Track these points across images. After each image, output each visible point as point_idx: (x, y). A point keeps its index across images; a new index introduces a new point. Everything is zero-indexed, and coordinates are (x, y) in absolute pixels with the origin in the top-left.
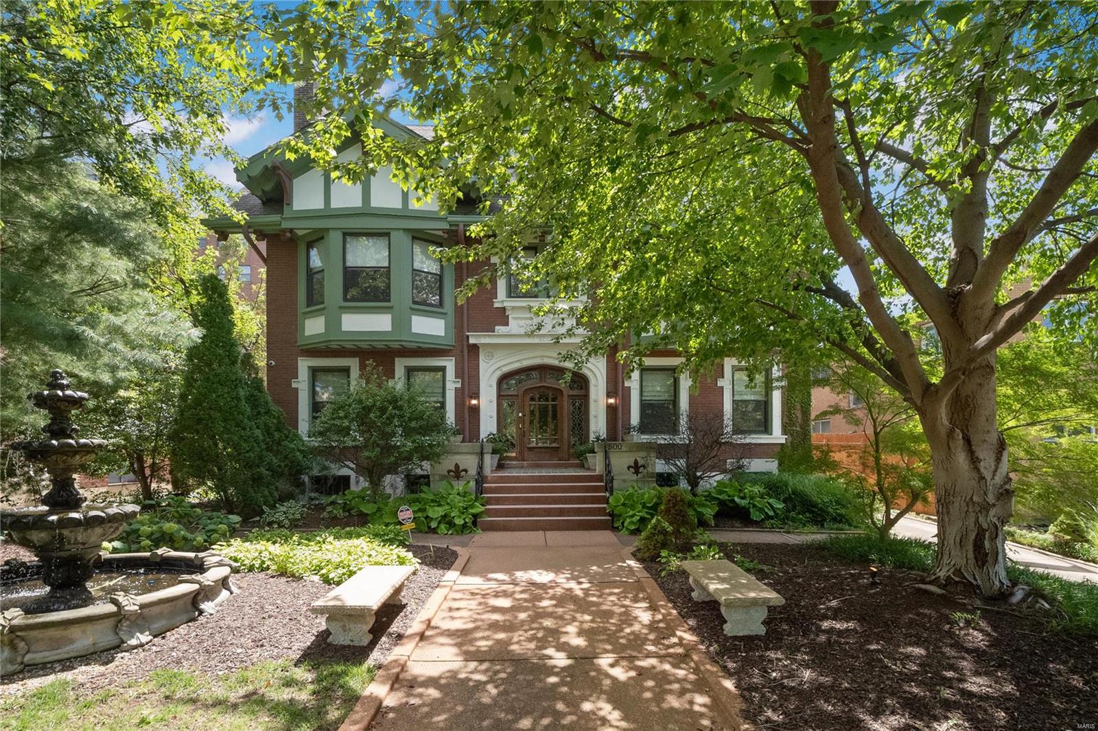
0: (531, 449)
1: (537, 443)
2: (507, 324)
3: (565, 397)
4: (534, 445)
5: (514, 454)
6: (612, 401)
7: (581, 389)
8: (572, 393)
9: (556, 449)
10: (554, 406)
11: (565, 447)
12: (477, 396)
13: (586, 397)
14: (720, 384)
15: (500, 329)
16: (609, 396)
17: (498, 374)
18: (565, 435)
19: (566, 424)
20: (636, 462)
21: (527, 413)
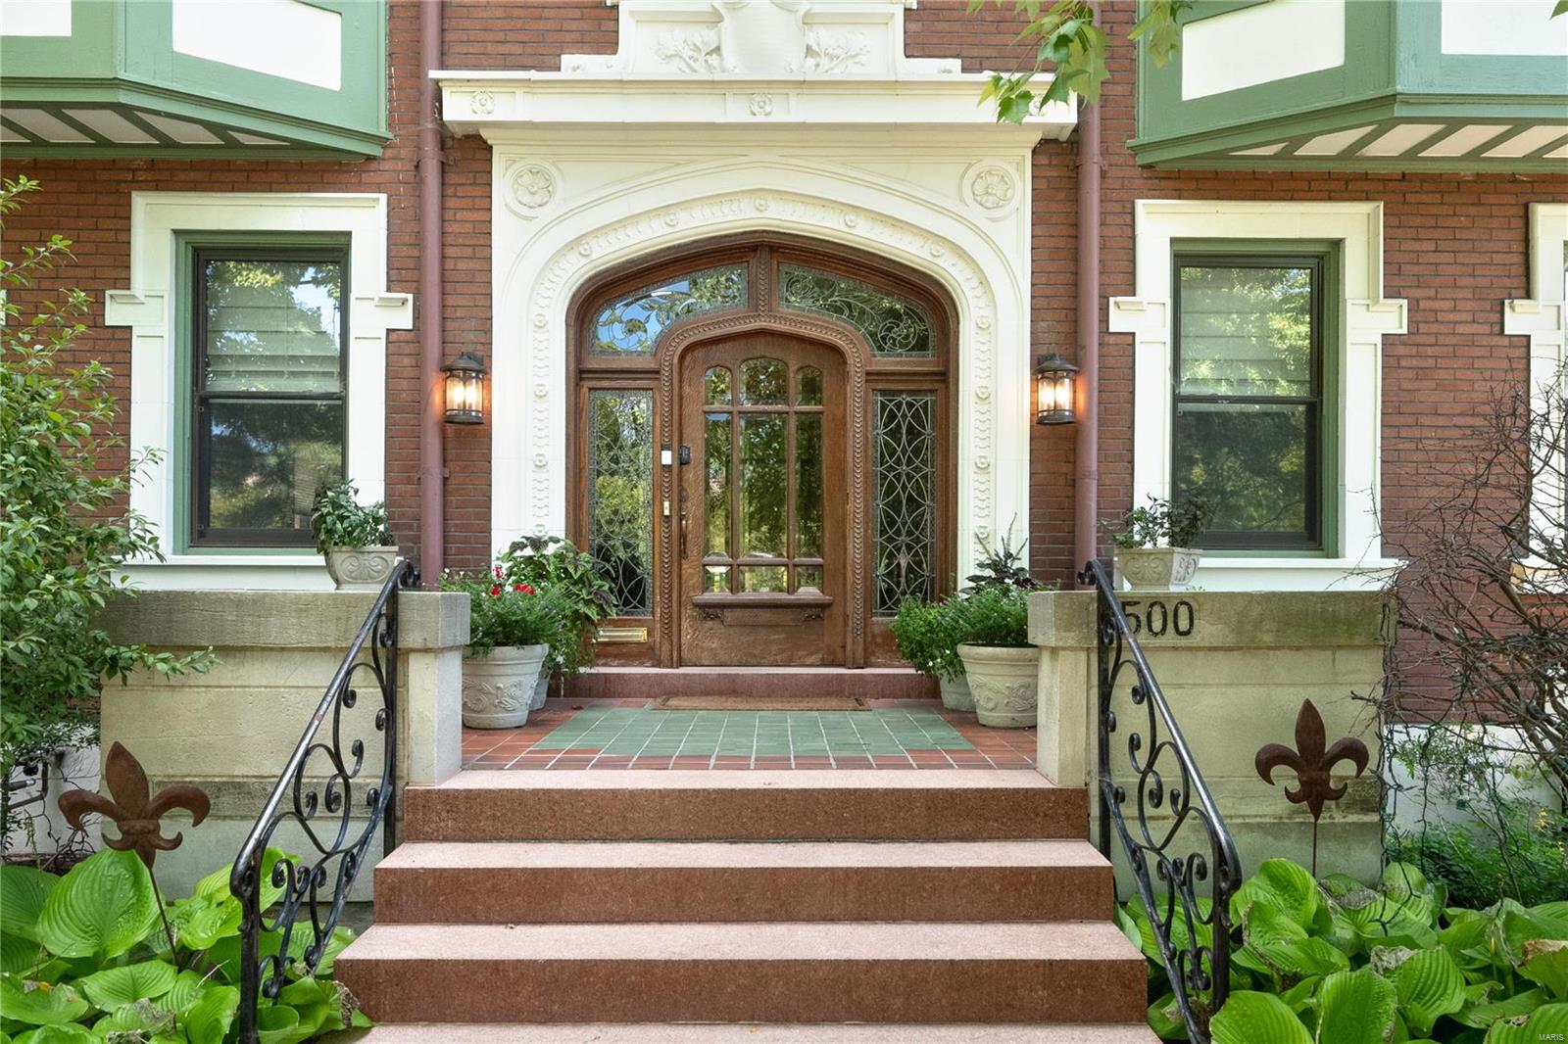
0: (711, 611)
1: (733, 582)
2: (608, 43)
3: (856, 382)
4: (718, 593)
5: (640, 635)
6: (1058, 395)
7: (922, 345)
8: (885, 362)
9: (814, 612)
10: (810, 426)
11: (855, 605)
12: (478, 368)
13: (945, 378)
14: (1514, 323)
15: (576, 64)
16: (1043, 369)
17: (575, 272)
18: (855, 550)
19: (856, 506)
20: (1310, 722)
21: (697, 453)
